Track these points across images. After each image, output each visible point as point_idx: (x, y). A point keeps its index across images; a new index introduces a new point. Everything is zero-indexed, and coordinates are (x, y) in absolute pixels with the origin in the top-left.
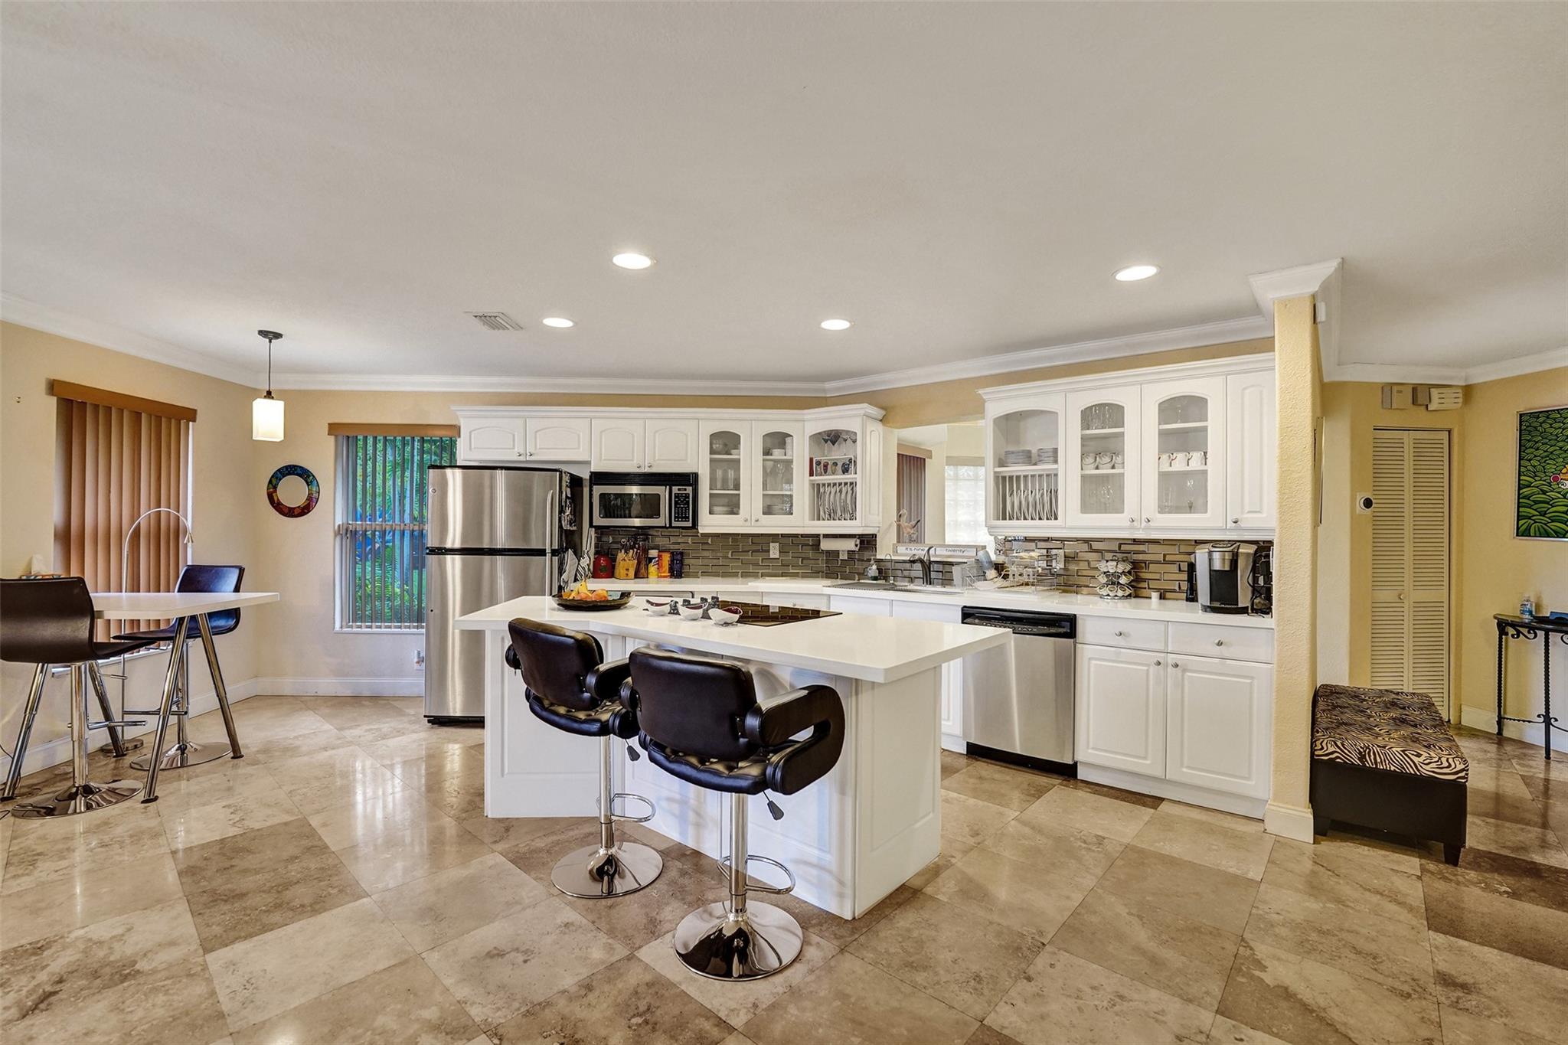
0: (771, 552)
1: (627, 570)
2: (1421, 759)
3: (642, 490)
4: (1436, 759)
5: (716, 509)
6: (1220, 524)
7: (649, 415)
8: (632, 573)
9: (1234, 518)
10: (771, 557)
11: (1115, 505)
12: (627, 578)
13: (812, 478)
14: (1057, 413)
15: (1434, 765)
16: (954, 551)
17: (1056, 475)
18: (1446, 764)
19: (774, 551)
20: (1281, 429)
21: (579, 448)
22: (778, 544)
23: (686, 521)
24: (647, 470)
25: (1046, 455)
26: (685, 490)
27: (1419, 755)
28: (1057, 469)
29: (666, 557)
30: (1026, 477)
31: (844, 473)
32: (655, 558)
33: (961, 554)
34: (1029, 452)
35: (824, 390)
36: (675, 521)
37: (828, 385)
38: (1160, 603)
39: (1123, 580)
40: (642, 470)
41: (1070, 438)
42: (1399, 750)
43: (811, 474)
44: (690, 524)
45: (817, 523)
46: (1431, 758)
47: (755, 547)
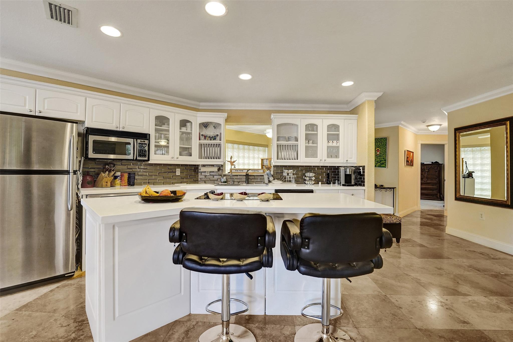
0: (177, 173)
1: (107, 182)
2: (394, 219)
3: (118, 139)
4: (396, 218)
5: (158, 152)
6: (342, 161)
7: (123, 101)
8: (109, 184)
9: (346, 160)
10: (177, 175)
11: (314, 155)
12: (106, 186)
13: (200, 141)
14: (297, 125)
15: (396, 220)
16: (255, 171)
17: (298, 145)
18: (398, 219)
19: (178, 172)
20: (368, 135)
21: (77, 112)
22: (180, 169)
23: (144, 157)
24: (121, 130)
25: (292, 138)
26: (144, 142)
27: (393, 218)
28: (298, 143)
29: (126, 176)
30: (285, 145)
31: (214, 140)
32: (119, 176)
33: (257, 172)
34: (286, 137)
35: (199, 106)
36: (139, 157)
37: (202, 104)
38: (321, 185)
39: (313, 178)
40: (118, 129)
41: (302, 134)
42: (389, 217)
43: (200, 140)
44: (146, 158)
45: (200, 160)
46: (395, 218)
47: (169, 171)
